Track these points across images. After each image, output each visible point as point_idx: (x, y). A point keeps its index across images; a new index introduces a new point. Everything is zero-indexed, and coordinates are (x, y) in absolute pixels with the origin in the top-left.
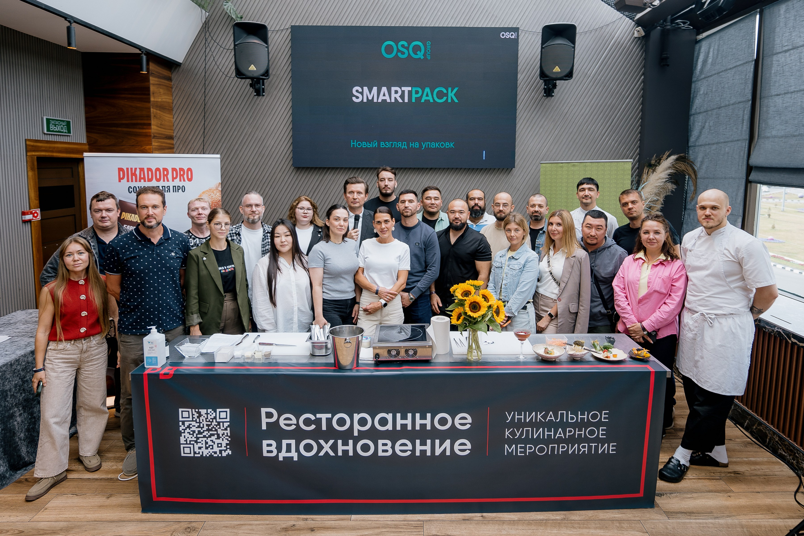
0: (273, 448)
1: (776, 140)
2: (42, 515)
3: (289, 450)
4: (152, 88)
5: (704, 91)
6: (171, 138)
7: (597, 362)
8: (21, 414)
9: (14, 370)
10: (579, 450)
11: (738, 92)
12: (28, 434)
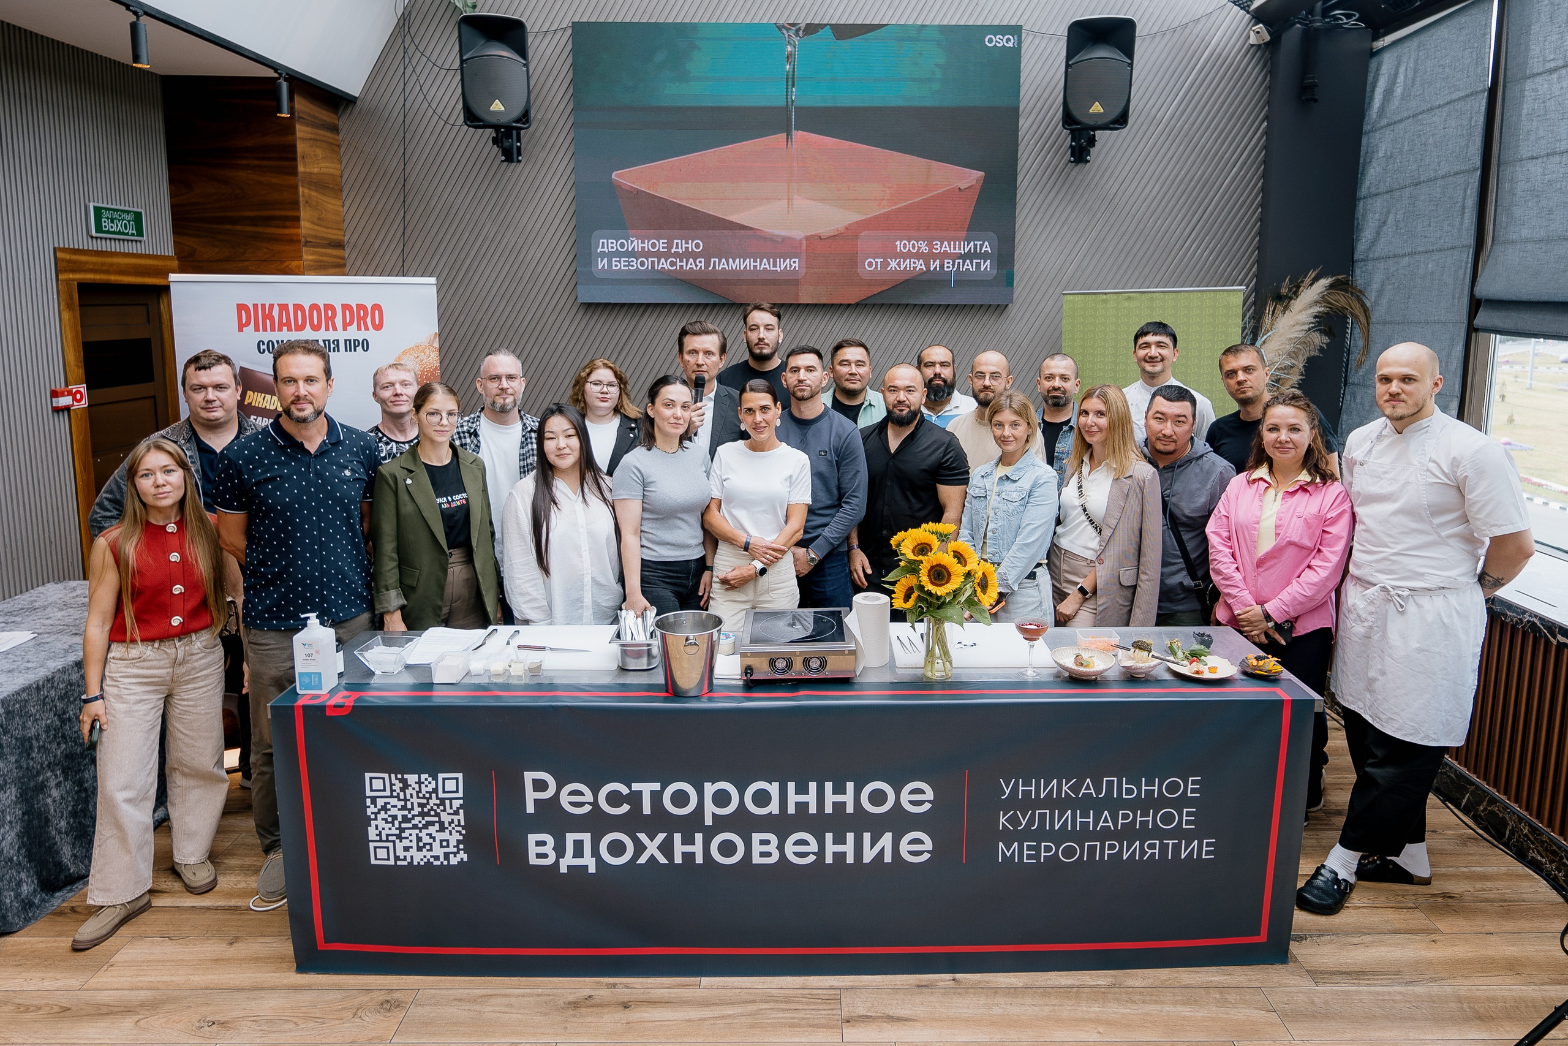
0: (549, 849)
1: (1530, 247)
2: (104, 978)
3: (578, 852)
4: (301, 147)
5: (1386, 151)
6: (339, 245)
7: (1179, 683)
8: (60, 782)
9: (44, 699)
10: (1143, 852)
11: (1453, 152)
12: (74, 822)
